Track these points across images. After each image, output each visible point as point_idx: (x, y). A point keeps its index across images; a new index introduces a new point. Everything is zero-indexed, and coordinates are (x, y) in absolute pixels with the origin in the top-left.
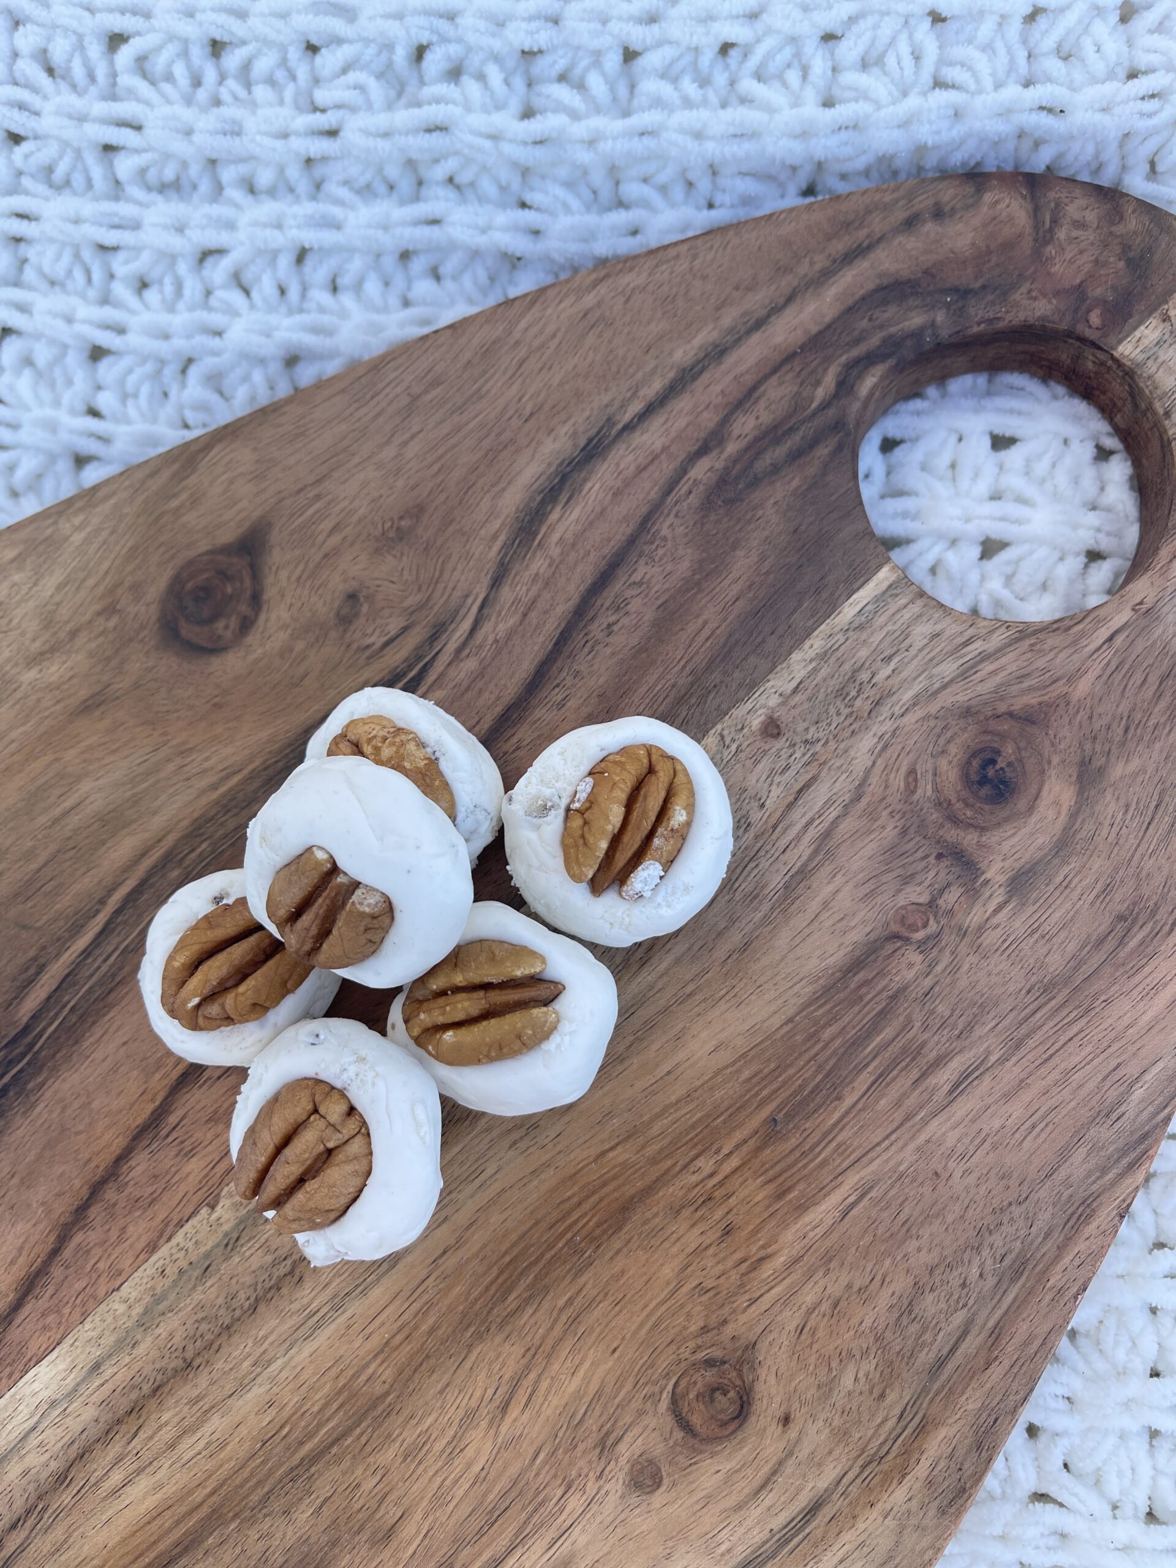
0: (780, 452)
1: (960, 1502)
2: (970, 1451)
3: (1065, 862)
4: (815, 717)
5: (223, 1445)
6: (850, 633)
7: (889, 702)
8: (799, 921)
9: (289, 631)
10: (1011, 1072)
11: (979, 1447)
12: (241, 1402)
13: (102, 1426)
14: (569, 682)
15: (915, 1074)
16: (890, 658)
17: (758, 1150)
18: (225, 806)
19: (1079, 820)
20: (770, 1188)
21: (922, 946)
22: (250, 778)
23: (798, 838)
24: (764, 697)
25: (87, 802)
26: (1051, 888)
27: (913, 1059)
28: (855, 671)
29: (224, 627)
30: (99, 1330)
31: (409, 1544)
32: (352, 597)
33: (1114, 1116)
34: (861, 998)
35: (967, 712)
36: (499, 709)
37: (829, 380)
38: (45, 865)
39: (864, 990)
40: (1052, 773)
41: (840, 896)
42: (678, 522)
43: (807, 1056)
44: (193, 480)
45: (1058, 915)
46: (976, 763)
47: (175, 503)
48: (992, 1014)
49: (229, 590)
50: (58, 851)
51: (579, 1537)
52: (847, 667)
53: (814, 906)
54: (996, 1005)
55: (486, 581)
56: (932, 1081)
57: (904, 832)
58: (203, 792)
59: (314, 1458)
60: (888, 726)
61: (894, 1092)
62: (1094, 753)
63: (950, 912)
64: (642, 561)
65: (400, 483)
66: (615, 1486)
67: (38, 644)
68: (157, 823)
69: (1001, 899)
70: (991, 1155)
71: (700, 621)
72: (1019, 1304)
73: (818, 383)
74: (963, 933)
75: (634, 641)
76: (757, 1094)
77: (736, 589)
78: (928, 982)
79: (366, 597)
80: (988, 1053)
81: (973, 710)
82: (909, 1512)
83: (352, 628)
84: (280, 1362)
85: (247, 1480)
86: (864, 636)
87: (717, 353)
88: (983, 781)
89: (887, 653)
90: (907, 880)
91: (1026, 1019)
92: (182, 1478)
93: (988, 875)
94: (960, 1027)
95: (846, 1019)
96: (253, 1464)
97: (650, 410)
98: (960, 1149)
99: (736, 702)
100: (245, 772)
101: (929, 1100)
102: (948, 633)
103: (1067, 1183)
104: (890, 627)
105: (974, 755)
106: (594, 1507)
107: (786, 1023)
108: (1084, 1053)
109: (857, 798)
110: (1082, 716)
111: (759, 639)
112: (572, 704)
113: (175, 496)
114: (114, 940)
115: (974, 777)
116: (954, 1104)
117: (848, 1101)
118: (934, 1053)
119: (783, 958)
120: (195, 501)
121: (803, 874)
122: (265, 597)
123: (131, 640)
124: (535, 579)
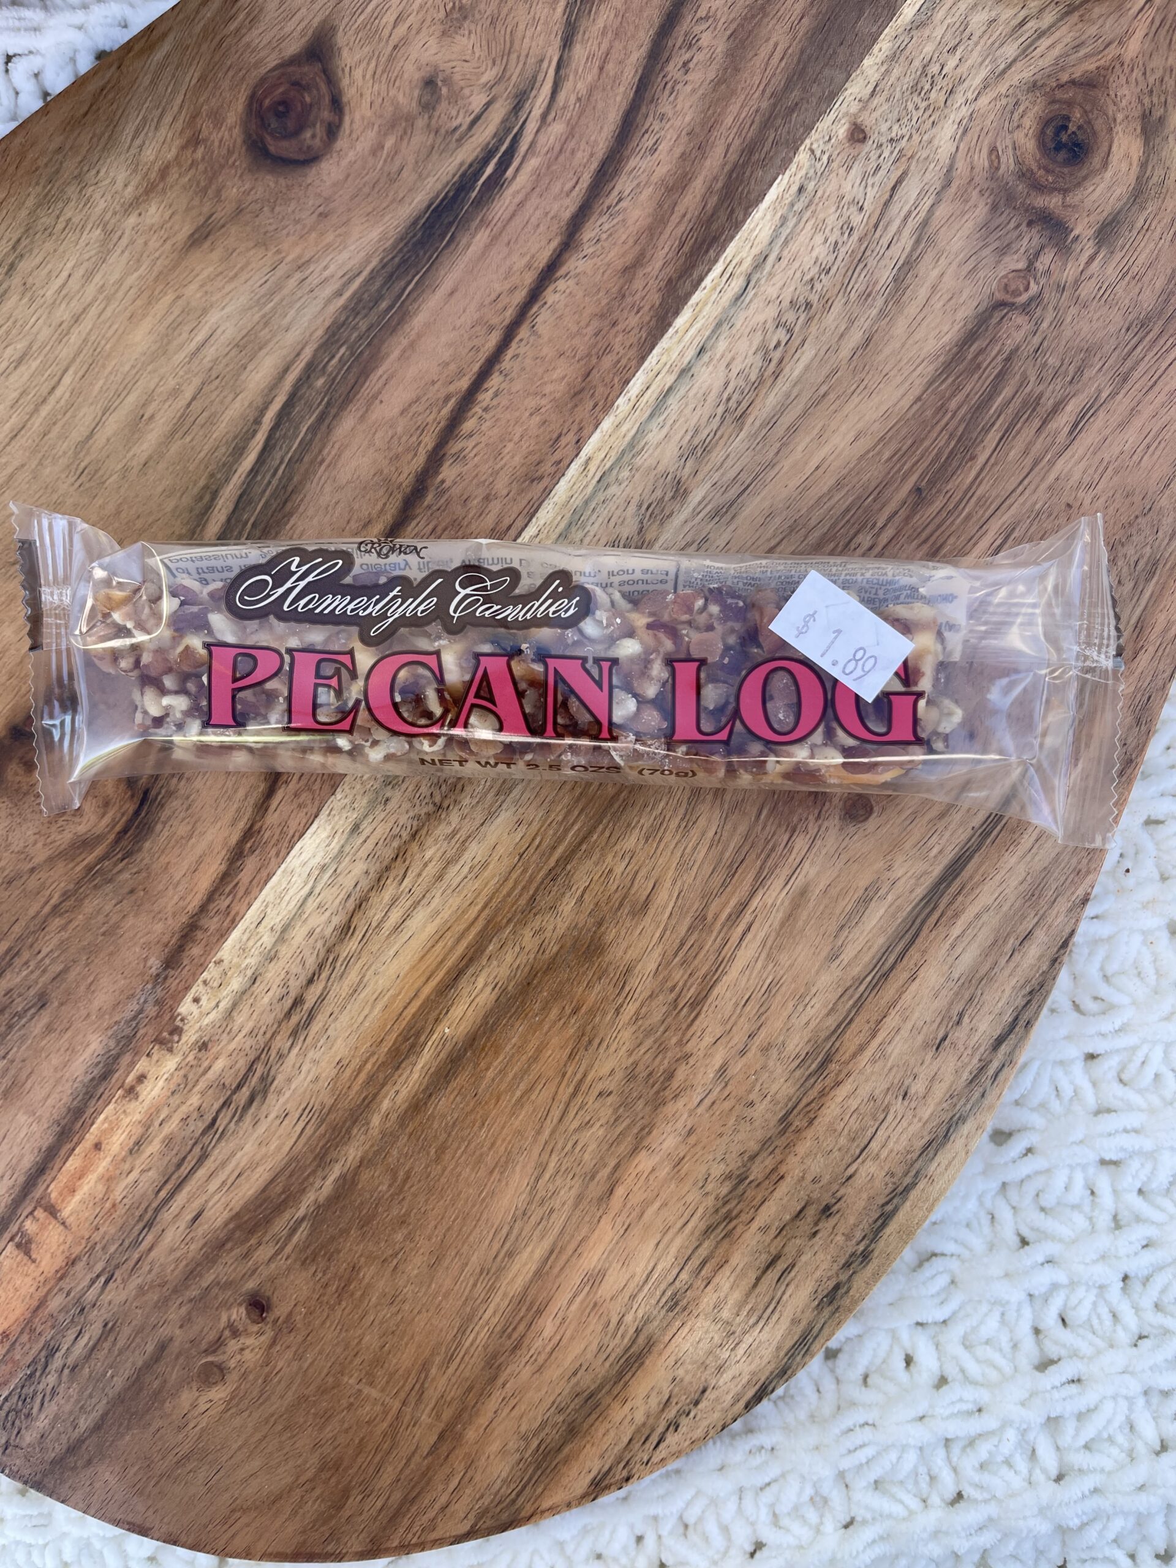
1: (1129, 771)
2: (1130, 728)
3: (1143, 208)
4: (895, 115)
5: (485, 865)
6: (913, 32)
7: (961, 88)
8: (912, 309)
9: (376, 127)
10: (1122, 404)
11: (1138, 722)
12: (493, 827)
13: (373, 875)
14: (656, 126)
15: (1037, 423)
16: (955, 48)
17: (908, 519)
18: (353, 309)
19: (1150, 168)
20: (926, 547)
21: (1025, 309)
22: (371, 278)
23: (899, 231)
24: (845, 105)
25: (219, 331)
26: (1136, 232)
27: (1034, 410)
28: (925, 66)
29: (312, 136)
30: (350, 797)
31: (665, 908)
32: (430, 83)
34: (979, 366)
35: (1034, 86)
36: (594, 165)
38: (194, 398)
39: (980, 358)
40: (1119, 128)
41: (945, 278)
43: (938, 428)
45: (1143, 256)
46: (1049, 132)
47: (233, 26)
48: (1098, 356)
49: (308, 99)
50: (203, 384)
51: (809, 870)
52: (917, 63)
53: (923, 293)
54: (1101, 348)
55: (557, 43)
56: (1053, 426)
57: (994, 208)
58: (329, 301)
59: (567, 859)
60: (965, 111)
61: (1019, 444)
62: (1153, 105)
63: (1048, 272)
66: (833, 822)
67: (130, 189)
68: (292, 337)
69: (1090, 252)
70: (1115, 479)
71: (772, 43)
72: (1156, 599)
74: (1061, 289)
75: (711, 75)
76: (900, 470)
77: (797, 10)
78: (1036, 340)
79: (444, 81)
80: (1099, 392)
81: (1039, 83)
83: (437, 114)
85: (512, 890)
88: (1059, 146)
89: (952, 44)
90: (1003, 251)
91: (1129, 354)
92: (455, 902)
93: (1076, 232)
94: (1071, 374)
95: (968, 388)
96: (514, 876)
98: (1087, 479)
99: (820, 114)
100: (365, 274)
101: (1053, 443)
102: (1004, 17)
104: (949, 21)
105: (1046, 124)
106: (818, 843)
107: (915, 402)
109: (947, 184)
110: (1137, 73)
111: (831, 51)
112: (663, 147)
114: (277, 455)
115: (1051, 145)
116: (1076, 442)
117: (981, 459)
118: (1051, 402)
119: (903, 345)
121: (908, 265)
122: (345, 99)
123: (222, 167)
124: (604, 33)
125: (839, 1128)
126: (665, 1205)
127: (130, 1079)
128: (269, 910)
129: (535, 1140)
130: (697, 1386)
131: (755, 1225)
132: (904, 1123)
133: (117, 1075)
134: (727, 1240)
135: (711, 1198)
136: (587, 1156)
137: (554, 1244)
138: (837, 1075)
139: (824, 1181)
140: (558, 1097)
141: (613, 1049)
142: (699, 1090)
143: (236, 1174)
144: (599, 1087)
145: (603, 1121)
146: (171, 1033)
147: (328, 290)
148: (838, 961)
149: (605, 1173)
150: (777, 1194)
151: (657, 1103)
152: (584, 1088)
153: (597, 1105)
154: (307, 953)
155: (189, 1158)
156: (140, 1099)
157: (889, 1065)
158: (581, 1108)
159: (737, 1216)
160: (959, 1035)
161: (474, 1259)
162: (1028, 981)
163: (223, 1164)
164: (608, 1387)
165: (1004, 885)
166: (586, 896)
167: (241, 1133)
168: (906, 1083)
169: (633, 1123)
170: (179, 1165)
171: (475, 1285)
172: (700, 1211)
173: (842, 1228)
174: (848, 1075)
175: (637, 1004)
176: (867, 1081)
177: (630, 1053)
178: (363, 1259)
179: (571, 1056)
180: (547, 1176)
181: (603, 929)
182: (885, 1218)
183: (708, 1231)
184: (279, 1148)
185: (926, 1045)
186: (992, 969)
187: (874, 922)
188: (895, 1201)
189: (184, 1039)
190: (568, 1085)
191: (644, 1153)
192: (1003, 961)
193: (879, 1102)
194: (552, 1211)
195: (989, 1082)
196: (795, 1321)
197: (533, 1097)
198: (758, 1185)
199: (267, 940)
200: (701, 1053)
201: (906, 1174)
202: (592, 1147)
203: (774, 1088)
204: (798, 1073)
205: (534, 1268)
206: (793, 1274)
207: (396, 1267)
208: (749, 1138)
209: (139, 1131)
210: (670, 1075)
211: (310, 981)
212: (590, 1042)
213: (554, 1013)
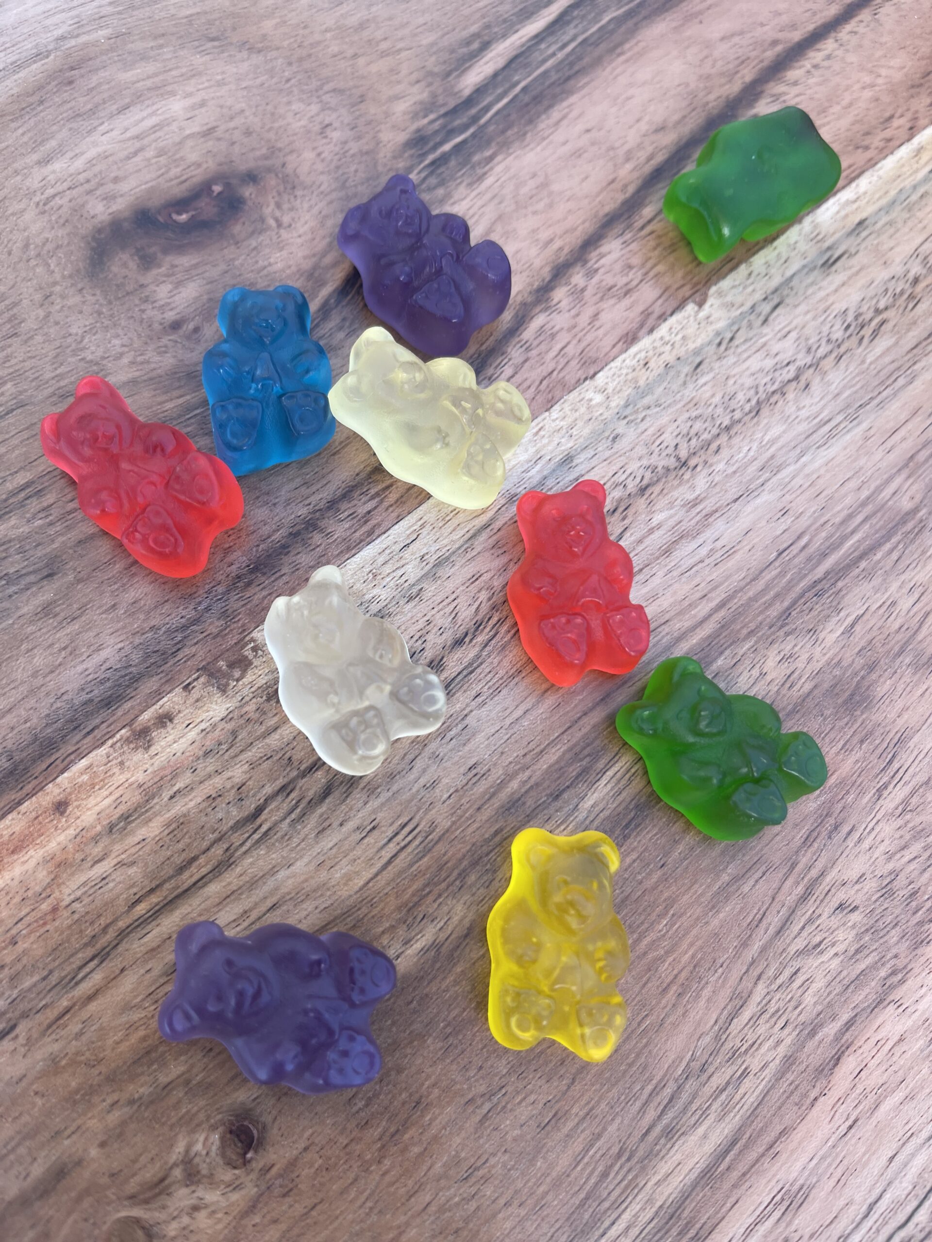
127: (146, 716)
128: (424, 532)
129: (737, 955)
133: (127, 705)
136: (809, 999)
140: (780, 897)
141: (866, 844)
143: (269, 903)
144: (841, 896)
145: (839, 948)
146: (231, 665)
149: (831, 1029)
153: (834, 922)
154: (463, 602)
155: (202, 860)
156: (153, 750)
158: (810, 921)
161: (612, 1128)
163: (253, 884)
166: (858, 628)
167: (296, 840)
170: (181, 869)
171: (605, 1175)
175: (908, 789)
177: (890, 856)
178: (436, 1092)
180: (746, 1014)
181: (874, 676)
184: (348, 878)
189: (249, 677)
194: (745, 1073)
199: (413, 572)
202: (819, 984)
205: (702, 1165)
207: (485, 1117)
209: (133, 798)
211: (459, 642)
212: (836, 827)
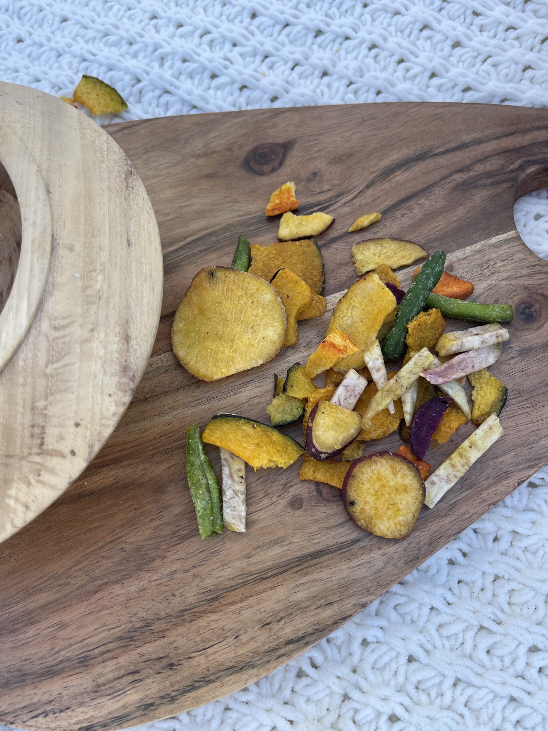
0: (490, 180)
1: (415, 562)
2: (426, 544)
3: (544, 352)
4: (467, 270)
5: (146, 431)
6: (491, 248)
7: (498, 274)
9: (288, 177)
11: (430, 545)
12: (159, 419)
14: (381, 227)
16: (504, 260)
18: (241, 224)
22: (254, 218)
24: (451, 257)
25: (194, 205)
26: (536, 358)
28: (488, 261)
29: (266, 168)
32: (315, 174)
33: (530, 447)
35: (526, 288)
37: (517, 164)
38: (171, 220)
42: (442, 190)
44: (275, 120)
45: (534, 368)
46: (523, 306)
47: (266, 125)
49: (273, 157)
50: (177, 217)
51: (262, 515)
52: (486, 258)
55: (365, 185)
58: (235, 217)
60: (494, 282)
64: (424, 198)
65: (347, 145)
66: (283, 502)
67: (200, 151)
68: (216, 220)
69: (514, 355)
71: (438, 224)
72: (466, 499)
73: (512, 163)
75: (411, 222)
77: (455, 218)
79: (320, 176)
81: (529, 288)
82: (393, 557)
83: (311, 183)
84: (179, 411)
85: (149, 446)
86: (497, 250)
87: (478, 142)
88: (523, 313)
89: (504, 258)
93: (512, 345)
96: (153, 442)
97: (447, 152)
100: (253, 215)
102: (529, 260)
103: (502, 463)
104: (507, 251)
105: (523, 303)
106: (273, 506)
108: (527, 420)
111: (457, 238)
112: (379, 234)
113: (267, 122)
114: (183, 252)
115: (520, 311)
120: (273, 126)
122: (284, 164)
123: (232, 161)
124: (382, 191)
125: (201, 632)
126: (111, 614)
130: (67, 704)
131: (139, 650)
132: (228, 650)
134: (124, 648)
135: (131, 625)
137: (59, 599)
138: (216, 608)
139: (179, 652)
142: (159, 575)
147: (237, 214)
148: (248, 560)
150: (157, 643)
151: (139, 568)
152: (117, 541)
157: (239, 619)
159: (135, 640)
160: (276, 627)
162: (318, 624)
164: (33, 677)
165: (334, 575)
168: (241, 632)
169: (124, 570)
172: (123, 627)
173: (172, 679)
174: (220, 611)
176: (226, 619)
179: (122, 526)
182: (192, 688)
183: (120, 638)
185: (259, 621)
186: (307, 607)
187: (272, 554)
188: (201, 683)
190: (112, 536)
191: (119, 585)
192: (314, 607)
193: (224, 632)
195: (274, 657)
196: (125, 707)
197: (96, 532)
198: (153, 633)
200: (170, 560)
201: (213, 674)
203: (188, 595)
204: (201, 596)
206: (138, 684)
208: (163, 610)
210: (152, 560)
213: (129, 504)
